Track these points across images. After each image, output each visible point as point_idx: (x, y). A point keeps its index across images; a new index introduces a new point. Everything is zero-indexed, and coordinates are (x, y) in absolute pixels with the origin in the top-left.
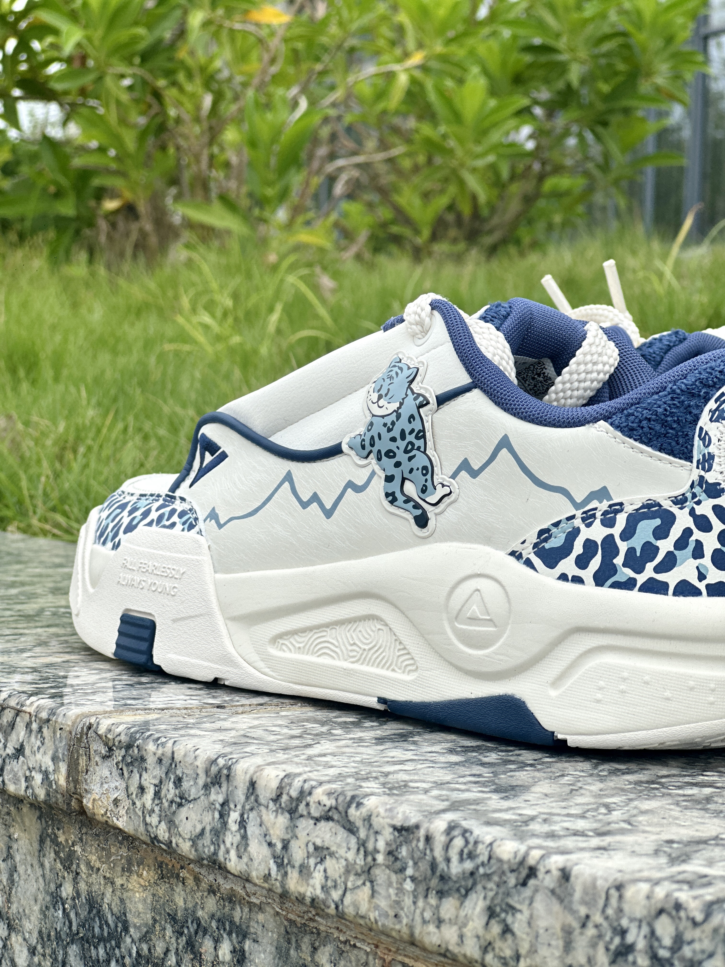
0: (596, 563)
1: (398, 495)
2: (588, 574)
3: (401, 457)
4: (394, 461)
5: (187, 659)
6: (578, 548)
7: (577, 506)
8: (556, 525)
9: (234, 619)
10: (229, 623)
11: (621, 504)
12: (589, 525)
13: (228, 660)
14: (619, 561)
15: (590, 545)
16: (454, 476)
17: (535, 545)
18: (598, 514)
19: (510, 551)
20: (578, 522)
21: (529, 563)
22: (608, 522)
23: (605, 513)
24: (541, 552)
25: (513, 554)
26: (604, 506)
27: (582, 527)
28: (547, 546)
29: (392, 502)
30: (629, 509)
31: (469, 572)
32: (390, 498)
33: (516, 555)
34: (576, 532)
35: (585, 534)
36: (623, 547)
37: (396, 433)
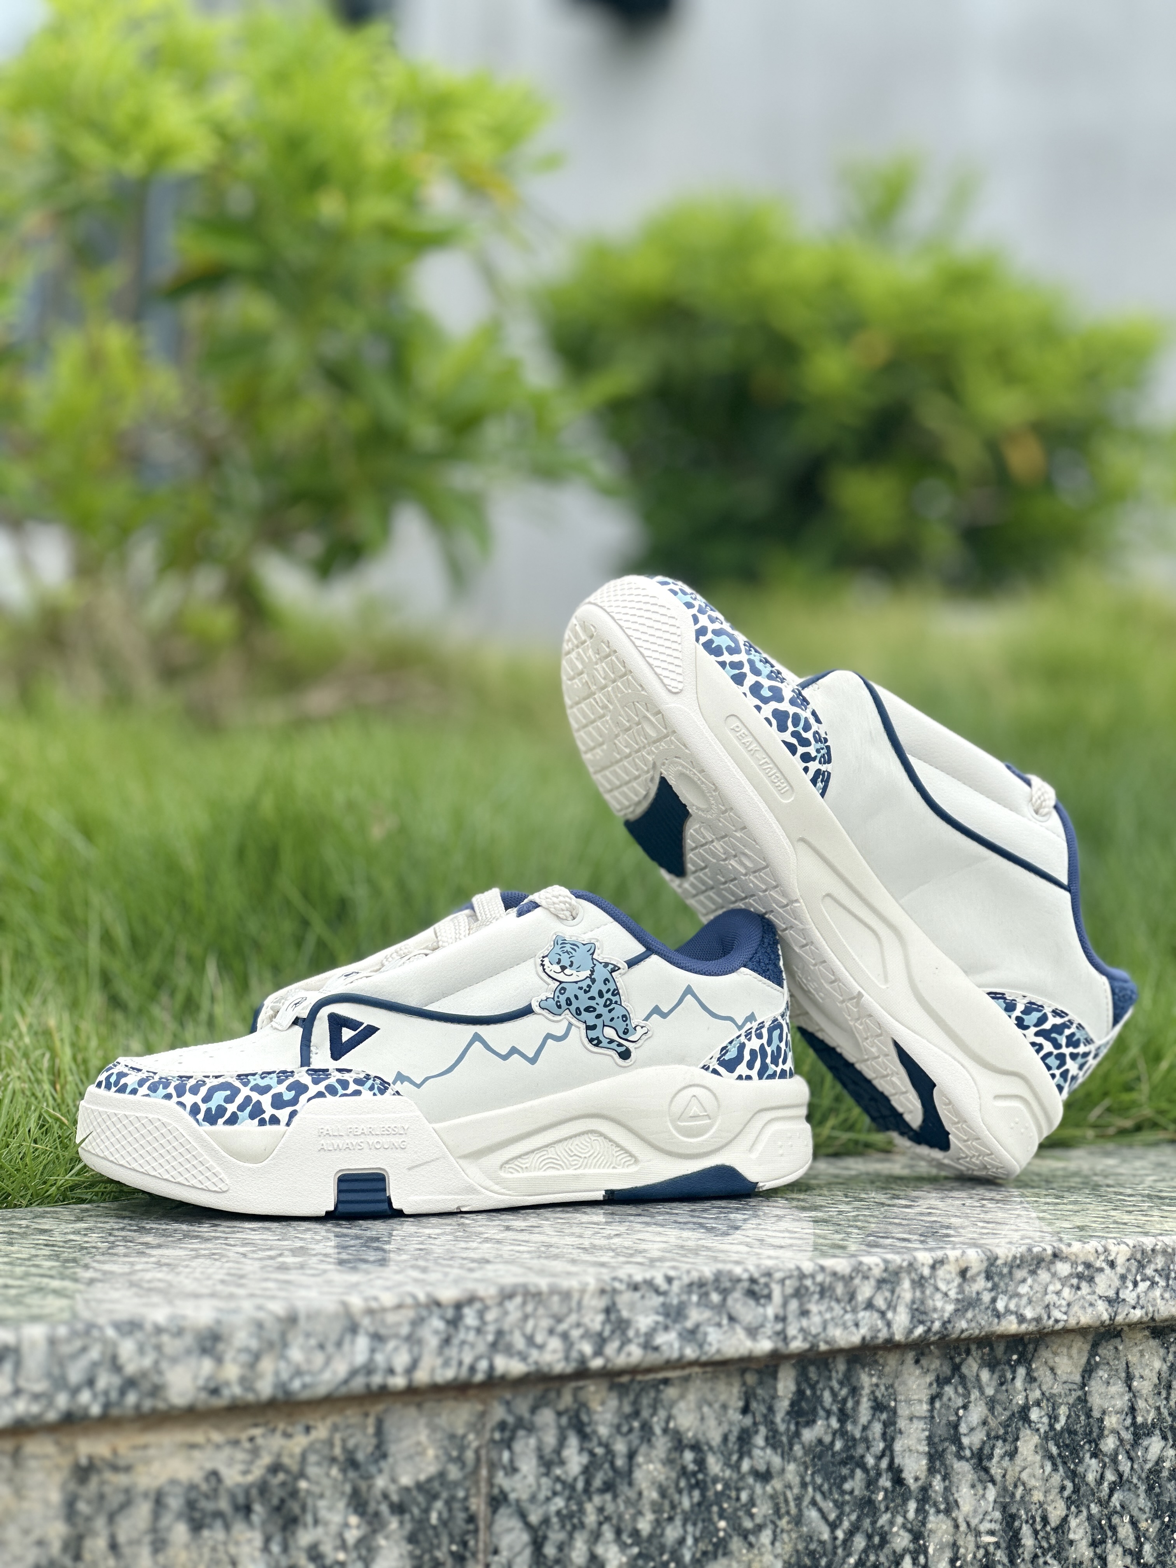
0: (758, 1064)
1: (601, 1038)
2: (754, 1073)
3: (600, 1010)
4: (595, 1013)
5: (430, 1197)
6: (747, 1057)
7: (740, 1028)
8: (731, 1043)
9: (465, 1157)
10: (461, 1161)
11: (763, 1022)
12: (749, 1040)
13: (471, 1190)
14: (768, 1060)
15: (753, 1052)
16: (647, 1019)
17: (719, 1059)
18: (753, 1031)
19: (702, 1065)
20: (743, 1039)
21: (715, 1072)
22: (760, 1036)
23: (757, 1029)
24: (722, 1063)
25: (703, 1068)
26: (755, 1025)
27: (746, 1042)
28: (727, 1057)
29: (596, 1045)
30: (767, 1025)
31: (683, 1085)
32: (595, 1042)
33: (706, 1068)
34: (742, 1047)
35: (749, 1046)
36: (769, 1050)
37: (594, 992)
